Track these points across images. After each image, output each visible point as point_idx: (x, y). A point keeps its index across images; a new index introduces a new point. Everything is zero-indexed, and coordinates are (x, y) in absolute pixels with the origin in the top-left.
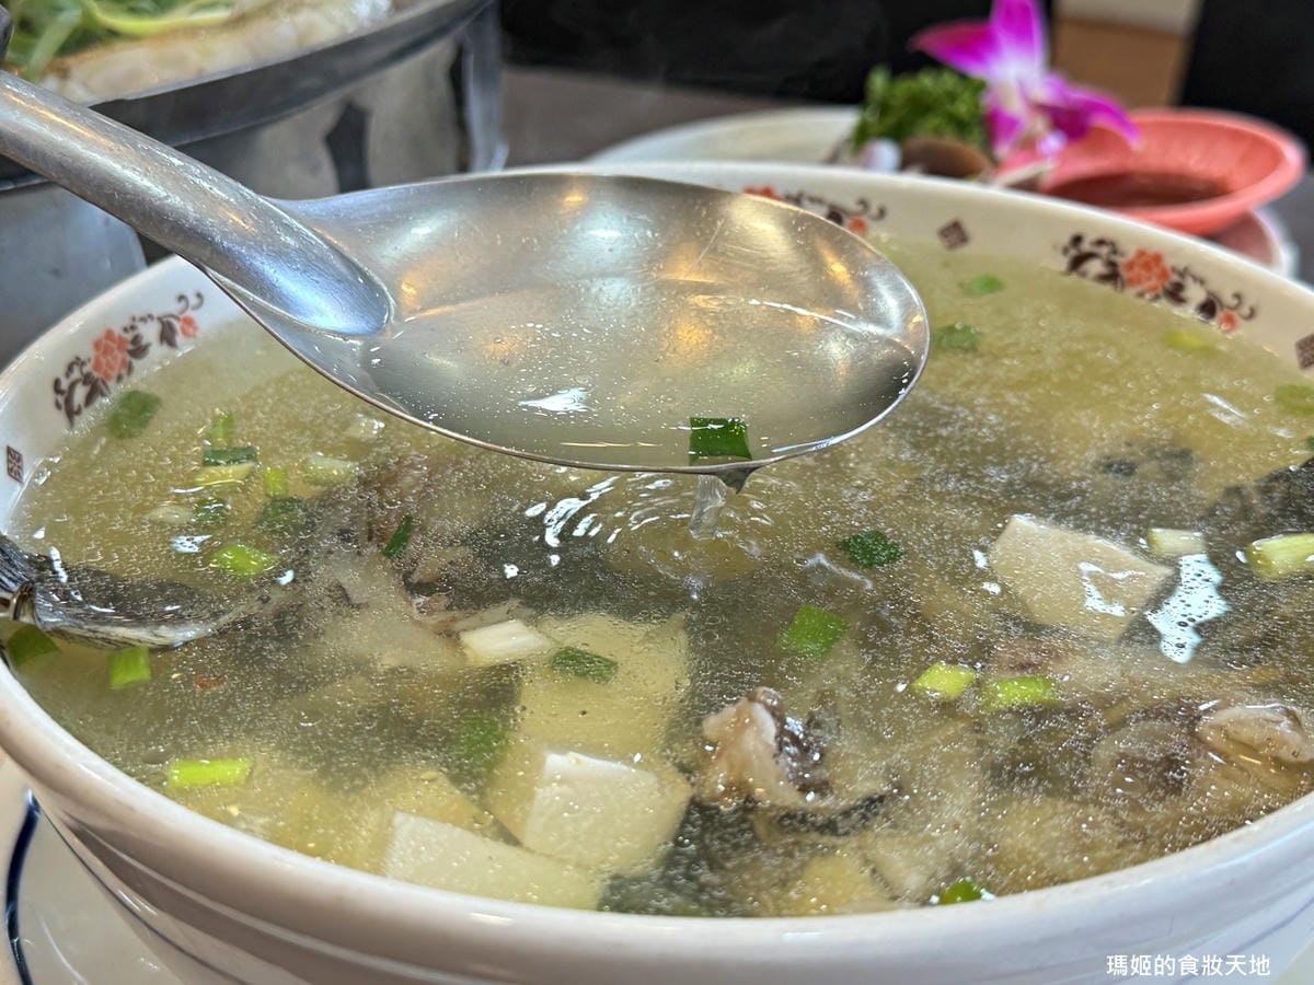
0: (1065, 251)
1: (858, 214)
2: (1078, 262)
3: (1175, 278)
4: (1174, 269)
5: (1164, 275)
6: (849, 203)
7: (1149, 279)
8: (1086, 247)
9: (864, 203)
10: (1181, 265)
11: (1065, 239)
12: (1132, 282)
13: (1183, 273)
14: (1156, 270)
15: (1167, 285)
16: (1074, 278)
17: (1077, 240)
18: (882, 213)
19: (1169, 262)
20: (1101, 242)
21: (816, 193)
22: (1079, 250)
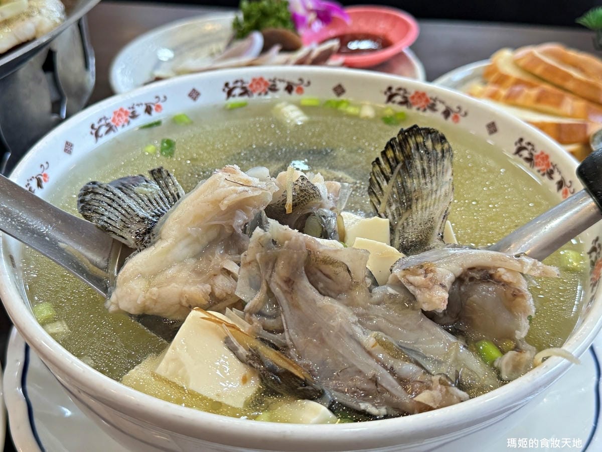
0: (385, 93)
1: (300, 85)
2: (390, 98)
3: (432, 102)
4: (431, 98)
5: (427, 101)
6: (295, 81)
7: (421, 102)
8: (394, 91)
9: (301, 80)
10: (434, 97)
11: (385, 88)
12: (414, 104)
13: (435, 100)
14: (424, 99)
15: (429, 105)
16: (390, 104)
17: (390, 89)
18: (309, 83)
19: (429, 95)
20: (400, 89)
21: (282, 78)
22: (391, 92)
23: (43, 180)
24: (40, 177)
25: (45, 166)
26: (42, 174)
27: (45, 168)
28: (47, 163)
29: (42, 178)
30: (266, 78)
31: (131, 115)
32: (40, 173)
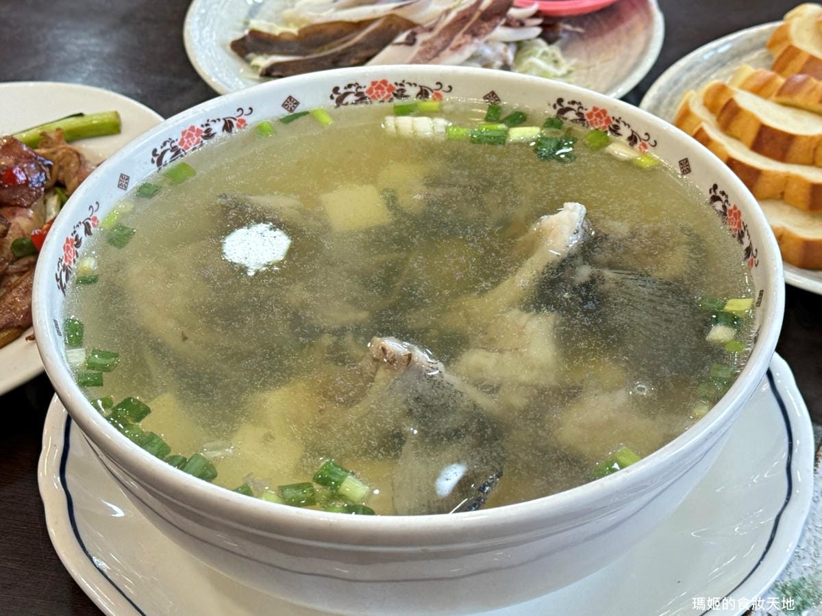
0: (555, 107)
1: (437, 89)
2: (562, 112)
3: (614, 122)
4: (613, 118)
5: (608, 121)
6: (432, 85)
7: (601, 122)
8: (565, 104)
9: (439, 84)
10: (617, 116)
11: (555, 101)
12: (592, 123)
13: (618, 120)
14: (604, 118)
15: (611, 126)
17: (560, 101)
18: (450, 88)
19: (610, 114)
20: (573, 103)
21: (412, 81)
22: (562, 106)
23: (91, 225)
24: (88, 221)
25: (95, 207)
26: (91, 218)
27: (95, 210)
28: (97, 203)
29: (90, 222)
30: (391, 82)
31: (204, 134)
32: (89, 217)
